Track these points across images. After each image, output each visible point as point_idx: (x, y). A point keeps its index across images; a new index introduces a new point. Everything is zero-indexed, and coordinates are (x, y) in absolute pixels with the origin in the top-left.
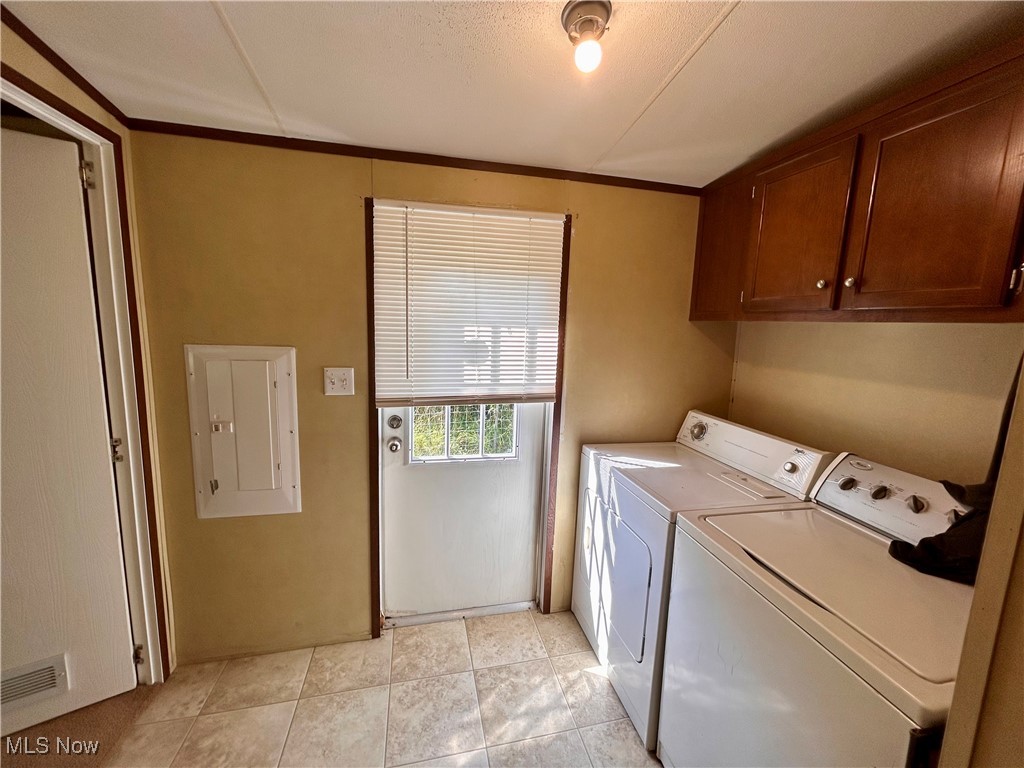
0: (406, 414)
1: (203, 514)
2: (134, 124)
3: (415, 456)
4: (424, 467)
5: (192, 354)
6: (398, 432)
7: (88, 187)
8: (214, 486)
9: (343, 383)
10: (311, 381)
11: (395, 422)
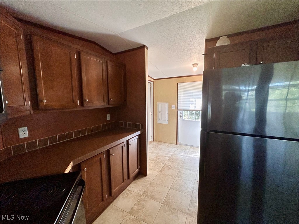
0: (182, 112)
1: (158, 123)
2: (155, 79)
3: (184, 118)
4: (185, 120)
5: (158, 103)
6: (181, 115)
7: (151, 86)
8: (159, 119)
9: (174, 107)
10: (170, 107)
11: (181, 113)
